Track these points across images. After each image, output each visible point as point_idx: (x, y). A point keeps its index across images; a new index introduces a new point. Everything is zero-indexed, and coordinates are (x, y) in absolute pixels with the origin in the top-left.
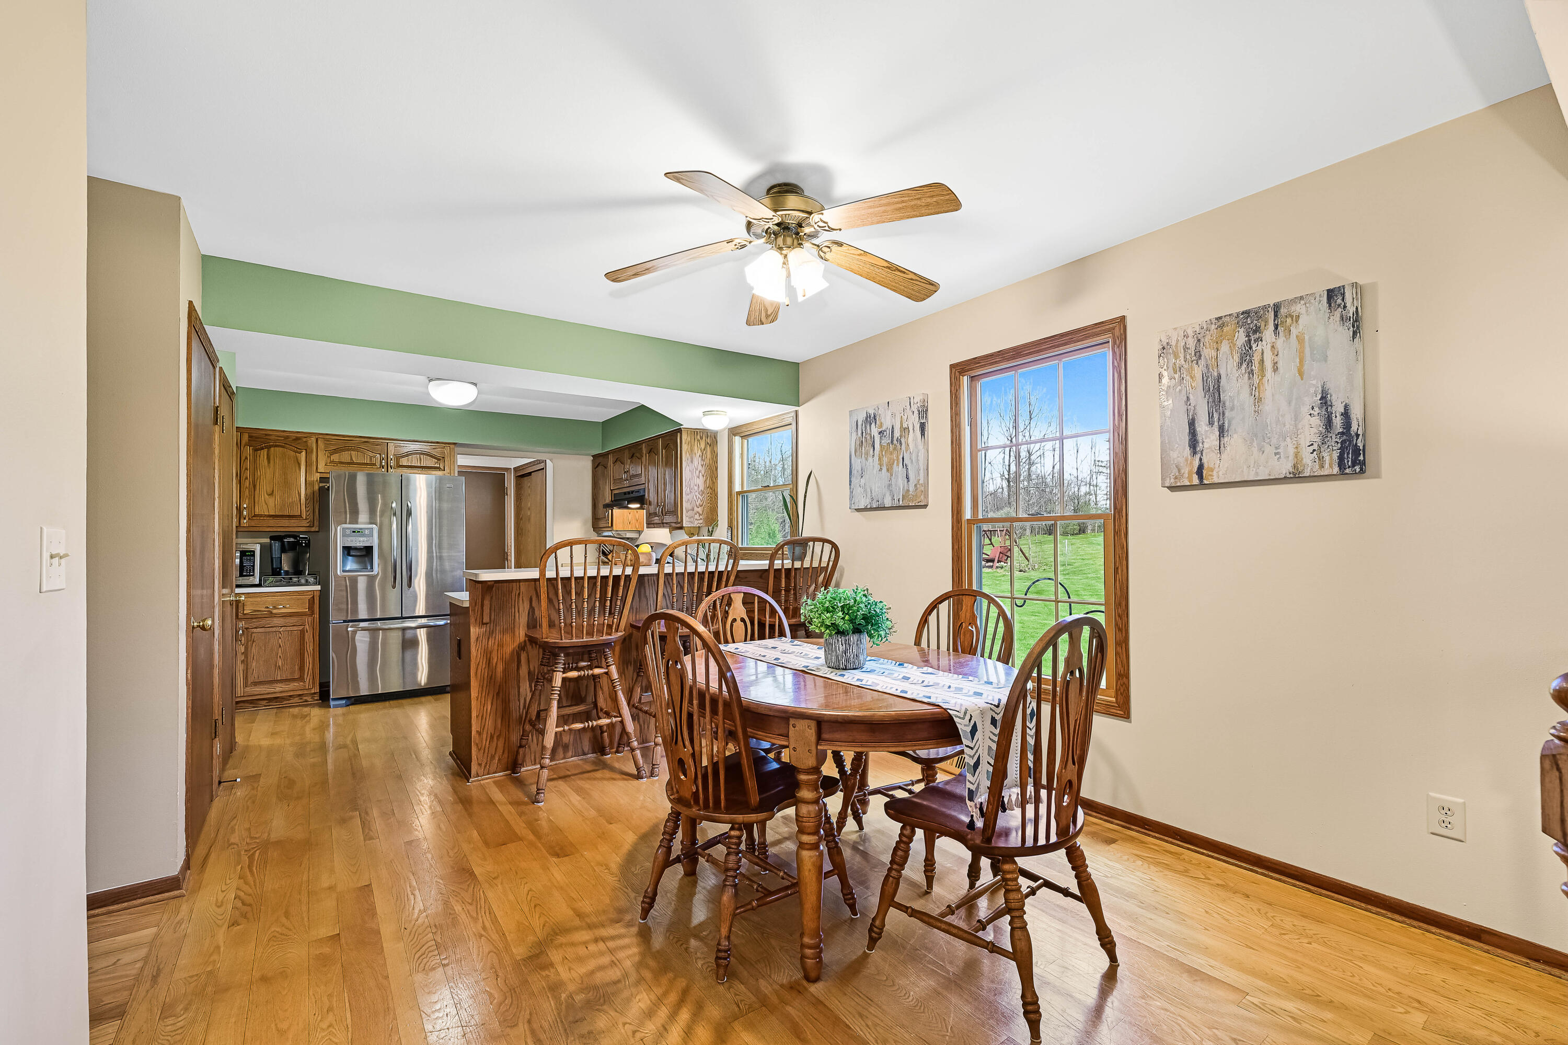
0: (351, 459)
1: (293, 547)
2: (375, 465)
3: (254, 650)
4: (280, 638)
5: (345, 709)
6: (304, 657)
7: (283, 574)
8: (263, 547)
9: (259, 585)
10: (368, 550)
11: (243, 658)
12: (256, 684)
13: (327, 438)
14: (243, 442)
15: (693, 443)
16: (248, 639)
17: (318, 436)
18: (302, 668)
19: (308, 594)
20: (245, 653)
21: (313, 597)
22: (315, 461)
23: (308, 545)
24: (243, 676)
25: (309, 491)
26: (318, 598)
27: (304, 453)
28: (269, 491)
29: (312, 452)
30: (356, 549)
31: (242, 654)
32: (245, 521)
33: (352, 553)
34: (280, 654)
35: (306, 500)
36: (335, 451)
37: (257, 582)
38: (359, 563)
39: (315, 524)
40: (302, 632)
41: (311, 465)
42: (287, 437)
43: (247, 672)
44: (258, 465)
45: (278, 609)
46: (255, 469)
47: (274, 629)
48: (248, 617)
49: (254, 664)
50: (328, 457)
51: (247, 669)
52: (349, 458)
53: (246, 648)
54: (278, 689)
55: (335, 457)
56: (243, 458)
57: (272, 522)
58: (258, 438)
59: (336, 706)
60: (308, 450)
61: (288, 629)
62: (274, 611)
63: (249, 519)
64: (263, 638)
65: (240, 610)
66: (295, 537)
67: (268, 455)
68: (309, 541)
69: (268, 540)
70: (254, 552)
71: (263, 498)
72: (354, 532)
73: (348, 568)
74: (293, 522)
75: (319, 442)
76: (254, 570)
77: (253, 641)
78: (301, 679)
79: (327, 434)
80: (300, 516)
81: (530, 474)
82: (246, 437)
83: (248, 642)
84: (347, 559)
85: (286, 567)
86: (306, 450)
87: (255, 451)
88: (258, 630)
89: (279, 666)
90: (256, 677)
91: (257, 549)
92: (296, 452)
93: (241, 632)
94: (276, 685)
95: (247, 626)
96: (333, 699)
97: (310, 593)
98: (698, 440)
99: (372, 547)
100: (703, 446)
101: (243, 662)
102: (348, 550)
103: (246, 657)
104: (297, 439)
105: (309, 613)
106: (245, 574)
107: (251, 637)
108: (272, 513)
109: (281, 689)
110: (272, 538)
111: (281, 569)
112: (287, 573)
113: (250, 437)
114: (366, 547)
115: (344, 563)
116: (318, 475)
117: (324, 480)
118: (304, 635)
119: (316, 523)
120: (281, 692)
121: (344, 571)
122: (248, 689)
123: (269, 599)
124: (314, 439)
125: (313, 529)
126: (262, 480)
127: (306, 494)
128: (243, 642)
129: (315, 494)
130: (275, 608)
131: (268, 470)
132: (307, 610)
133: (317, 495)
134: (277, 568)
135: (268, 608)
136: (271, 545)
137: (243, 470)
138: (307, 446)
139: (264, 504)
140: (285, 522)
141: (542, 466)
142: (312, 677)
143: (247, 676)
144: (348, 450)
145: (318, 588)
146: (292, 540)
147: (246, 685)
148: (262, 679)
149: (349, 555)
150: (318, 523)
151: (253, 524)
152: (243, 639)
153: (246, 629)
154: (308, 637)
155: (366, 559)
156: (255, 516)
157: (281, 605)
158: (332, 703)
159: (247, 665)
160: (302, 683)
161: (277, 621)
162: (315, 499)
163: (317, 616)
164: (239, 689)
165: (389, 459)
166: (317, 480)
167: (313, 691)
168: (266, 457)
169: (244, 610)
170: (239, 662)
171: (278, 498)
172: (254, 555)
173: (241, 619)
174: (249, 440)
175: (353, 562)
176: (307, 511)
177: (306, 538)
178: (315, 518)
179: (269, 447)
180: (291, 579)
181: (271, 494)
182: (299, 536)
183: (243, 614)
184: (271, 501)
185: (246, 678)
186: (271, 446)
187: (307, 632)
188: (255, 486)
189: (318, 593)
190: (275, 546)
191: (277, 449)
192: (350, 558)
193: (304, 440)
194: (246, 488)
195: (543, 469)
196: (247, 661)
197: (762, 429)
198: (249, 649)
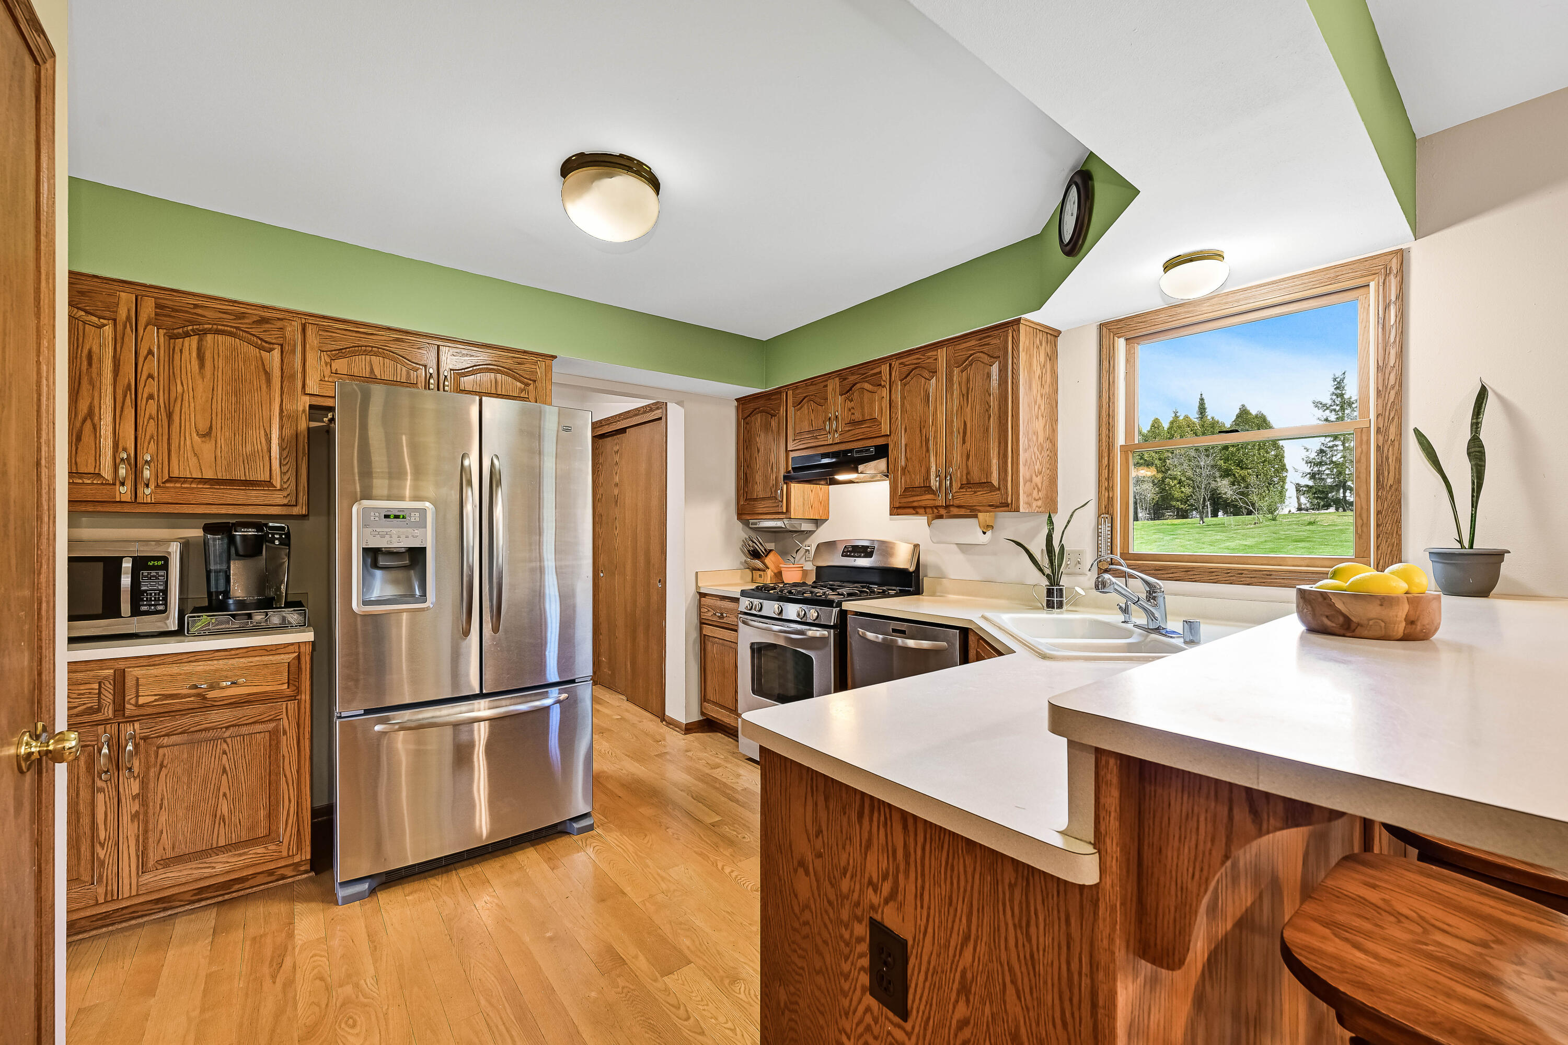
0: (372, 370)
1: (253, 549)
2: (415, 385)
3: (162, 787)
4: (225, 753)
5: (369, 904)
6: (277, 788)
7: (232, 607)
8: (186, 545)
9: (180, 632)
10: (416, 556)
11: (136, 807)
12: (166, 863)
13: (326, 324)
14: (143, 320)
15: (1032, 352)
16: (147, 762)
17: (307, 320)
18: (272, 815)
19: (287, 650)
20: (142, 797)
21: (299, 657)
22: (300, 370)
23: (286, 541)
24: (137, 850)
25: (288, 432)
26: (308, 658)
27: (276, 353)
28: (203, 426)
29: (293, 351)
30: (390, 553)
31: (134, 798)
32: (148, 491)
33: (382, 562)
34: (224, 788)
35: (282, 449)
36: (341, 353)
37: (173, 625)
38: (396, 582)
39: (300, 501)
40: (275, 735)
41: (293, 377)
42: (241, 316)
43: (146, 839)
44: (177, 372)
45: (223, 688)
46: (171, 378)
47: (210, 734)
48: (149, 710)
49: (163, 818)
50: (326, 364)
51: (146, 831)
52: (368, 369)
53: (144, 785)
54: (219, 868)
55: (341, 365)
56: (143, 352)
57: (209, 495)
58: (177, 311)
59: (348, 900)
60: (286, 348)
61: (244, 730)
62: (211, 695)
63: (157, 486)
64: (185, 756)
65: (130, 696)
66: (259, 527)
67: (199, 349)
68: (288, 535)
69: (196, 533)
70: (165, 559)
71: (188, 442)
72: (387, 517)
73: (375, 594)
74: (254, 495)
75: (310, 330)
76: (165, 599)
77: (162, 766)
78: (270, 836)
79: (324, 317)
80: (269, 484)
81: (623, 431)
82: (148, 308)
83: (148, 768)
84: (373, 576)
85: (238, 590)
86: (282, 345)
87: (171, 338)
88: (174, 739)
89: (223, 818)
90: (169, 847)
91: (174, 551)
92: (261, 348)
93: (130, 747)
94: (214, 858)
95: (146, 732)
96: (344, 884)
97: (291, 648)
98: (1038, 347)
99: (423, 550)
100: (1042, 359)
101: (135, 816)
102: (373, 556)
103: (144, 804)
104: (263, 321)
105: (289, 692)
106: (144, 608)
107: (157, 757)
108: (209, 475)
109: (227, 867)
110: (208, 529)
111: (227, 593)
112: (241, 604)
113: (158, 306)
114: (411, 550)
115: (366, 584)
116: (306, 401)
117: (316, 410)
118: (278, 743)
119: (303, 498)
120: (228, 872)
121: (366, 603)
122: (146, 878)
123: (200, 667)
124: (297, 324)
125: (296, 511)
126: (186, 403)
127: (281, 438)
128: (136, 770)
129: (301, 439)
130: (212, 687)
131: (200, 382)
132: (286, 686)
133: (303, 440)
134: (218, 593)
135: (195, 687)
136: (206, 543)
137: (144, 377)
138: (284, 337)
139: (191, 454)
140: (237, 495)
141: (657, 414)
142: (295, 831)
143: (145, 848)
144: (366, 353)
145: (309, 636)
146: (251, 532)
147: (143, 868)
148: (182, 849)
149: (375, 565)
150: (306, 497)
151: (166, 497)
152: (136, 763)
153: (145, 739)
154: (287, 745)
155: (412, 572)
156: (171, 479)
157: (226, 678)
158: (341, 893)
159: (146, 823)
160: (272, 847)
161: (216, 717)
162: (301, 449)
163: (306, 697)
164: (126, 881)
165: (442, 378)
166: (304, 411)
167: (297, 859)
168: (194, 354)
169: (137, 696)
170: (125, 818)
171: (221, 442)
172: (165, 567)
173: (131, 720)
174: (156, 314)
175: (385, 581)
176: (283, 473)
177: (282, 528)
178: (301, 488)
179: (202, 334)
180: (250, 616)
181: (207, 435)
182: (266, 525)
183: (137, 705)
184: (207, 449)
185: (143, 855)
186: (206, 332)
187: (285, 733)
188: (170, 416)
189: (309, 649)
190: (214, 545)
191: (220, 338)
192: (378, 573)
193: (279, 324)
194: (151, 417)
195: (660, 419)
196: (146, 814)
197: (1195, 319)
198: (151, 785)
